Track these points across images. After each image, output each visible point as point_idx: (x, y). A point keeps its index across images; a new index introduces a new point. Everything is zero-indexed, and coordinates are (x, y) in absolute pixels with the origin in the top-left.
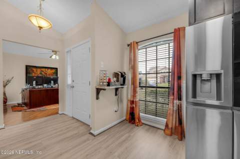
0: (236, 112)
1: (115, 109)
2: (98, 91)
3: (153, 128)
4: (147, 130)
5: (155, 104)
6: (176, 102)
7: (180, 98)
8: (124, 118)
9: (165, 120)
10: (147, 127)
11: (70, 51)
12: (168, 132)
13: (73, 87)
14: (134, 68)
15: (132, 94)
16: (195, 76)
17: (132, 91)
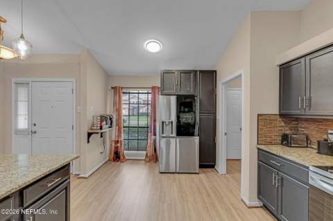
0: (178, 140)
1: (101, 151)
2: (90, 135)
3: (135, 161)
4: (132, 163)
5: (136, 141)
6: (153, 137)
7: (155, 135)
8: (108, 158)
9: (145, 152)
10: (131, 161)
11: (28, 84)
12: (148, 159)
13: (35, 132)
14: (119, 111)
15: (117, 135)
16: (163, 123)
17: (117, 132)
